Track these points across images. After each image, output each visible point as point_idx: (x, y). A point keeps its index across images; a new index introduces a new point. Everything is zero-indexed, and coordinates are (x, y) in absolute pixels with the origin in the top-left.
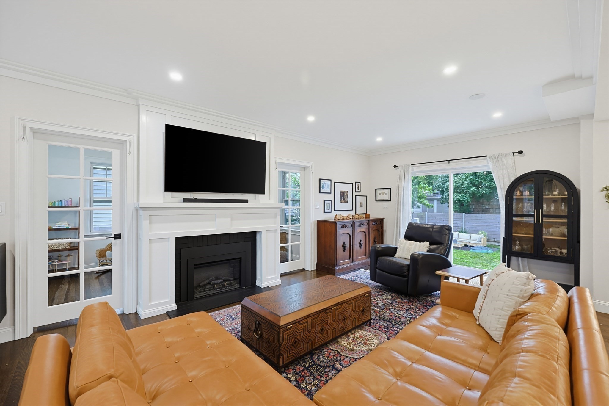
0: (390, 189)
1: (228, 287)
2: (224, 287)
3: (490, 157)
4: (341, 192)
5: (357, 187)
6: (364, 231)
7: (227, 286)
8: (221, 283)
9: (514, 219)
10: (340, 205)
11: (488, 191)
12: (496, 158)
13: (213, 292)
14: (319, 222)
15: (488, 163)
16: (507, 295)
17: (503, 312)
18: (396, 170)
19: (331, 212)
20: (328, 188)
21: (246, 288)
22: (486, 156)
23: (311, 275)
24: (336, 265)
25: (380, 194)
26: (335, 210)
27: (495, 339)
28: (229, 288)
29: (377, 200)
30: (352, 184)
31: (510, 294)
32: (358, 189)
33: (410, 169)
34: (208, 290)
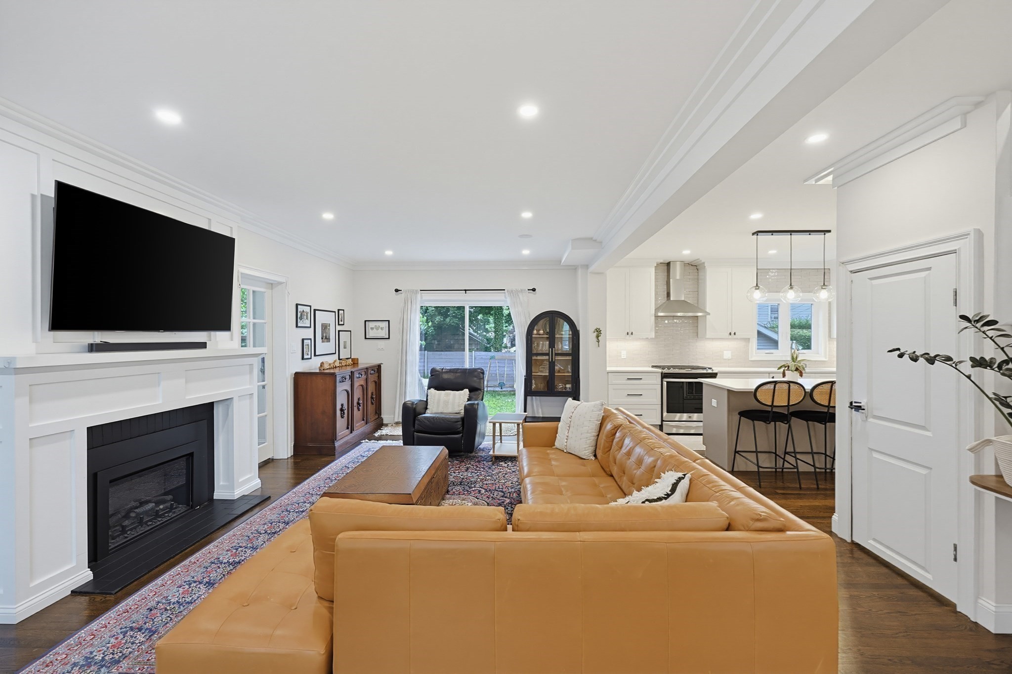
0: (389, 321)
1: (166, 515)
2: (160, 516)
3: (508, 291)
4: (322, 325)
5: (339, 315)
6: (363, 384)
7: (166, 513)
8: (152, 509)
9: (534, 358)
10: (322, 347)
11: (456, 322)
12: (514, 293)
13: (141, 530)
14: (297, 375)
15: (506, 298)
16: (590, 421)
17: (588, 434)
18: (396, 295)
19: (311, 358)
20: (307, 319)
21: (202, 507)
22: (504, 290)
23: (288, 464)
24: (336, 440)
25: (372, 329)
26: (315, 355)
27: (584, 457)
28: (170, 515)
29: (367, 337)
30: (335, 312)
31: (591, 419)
32: (341, 321)
33: (419, 296)
34: (131, 530)
